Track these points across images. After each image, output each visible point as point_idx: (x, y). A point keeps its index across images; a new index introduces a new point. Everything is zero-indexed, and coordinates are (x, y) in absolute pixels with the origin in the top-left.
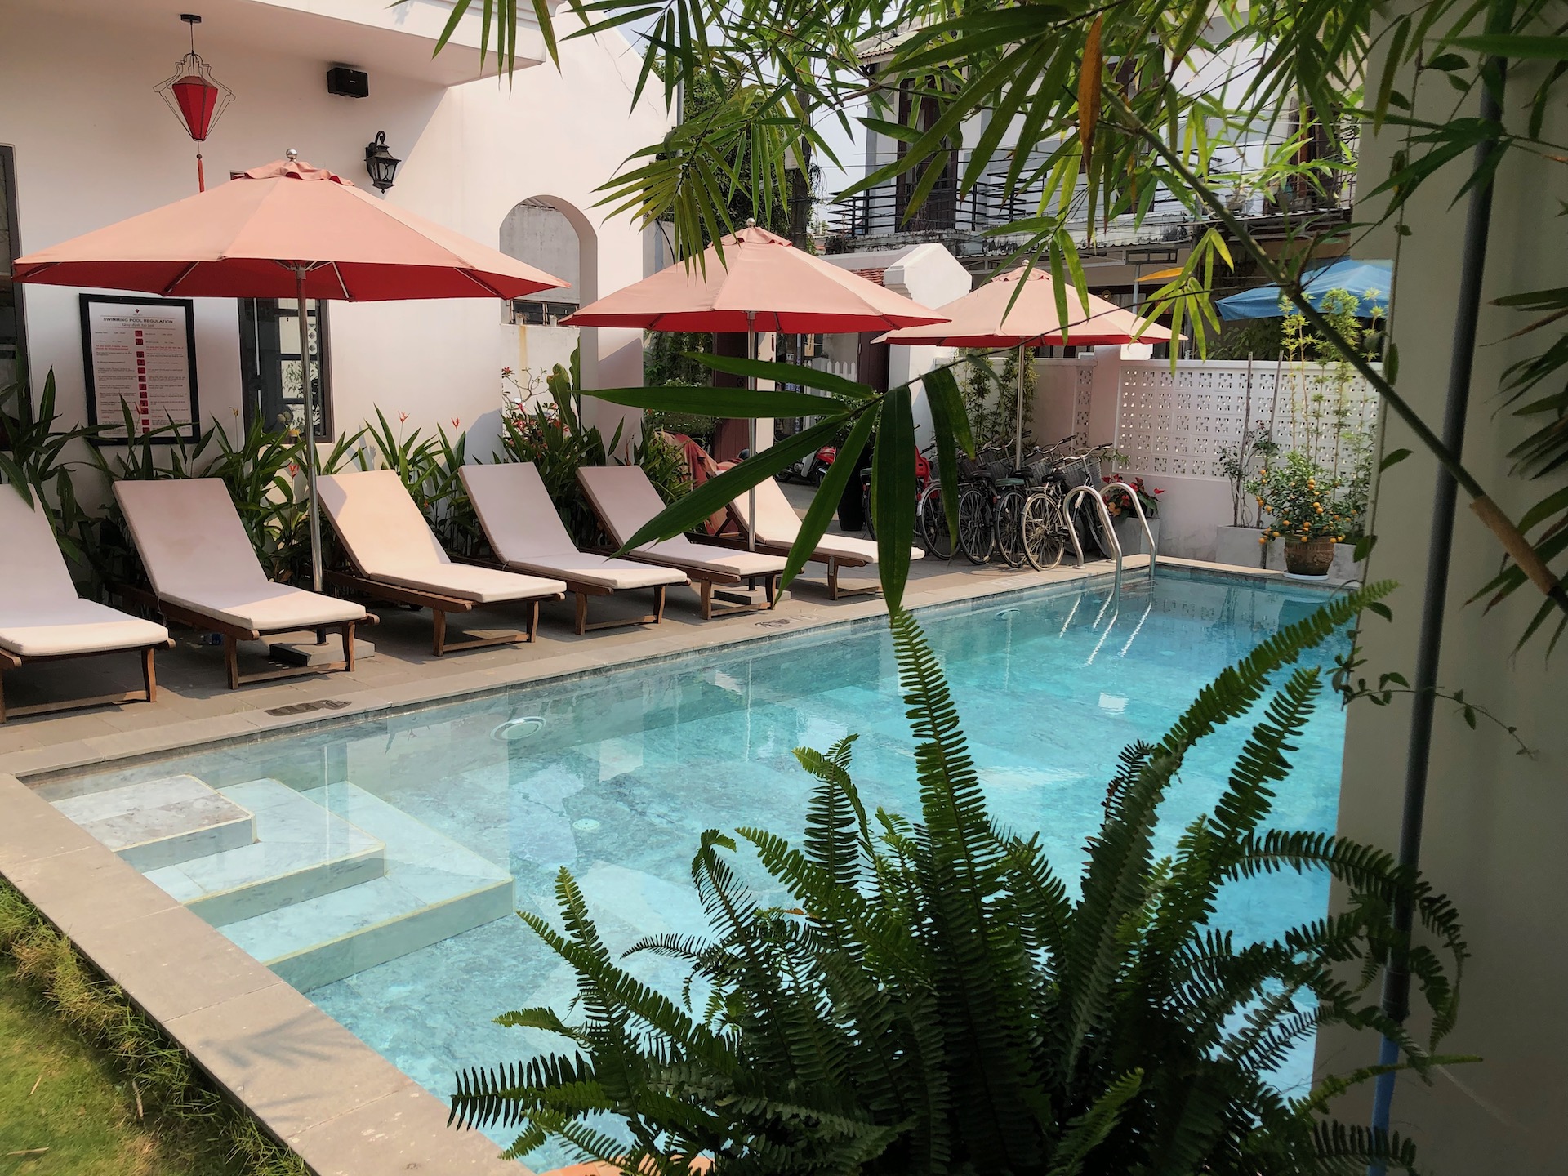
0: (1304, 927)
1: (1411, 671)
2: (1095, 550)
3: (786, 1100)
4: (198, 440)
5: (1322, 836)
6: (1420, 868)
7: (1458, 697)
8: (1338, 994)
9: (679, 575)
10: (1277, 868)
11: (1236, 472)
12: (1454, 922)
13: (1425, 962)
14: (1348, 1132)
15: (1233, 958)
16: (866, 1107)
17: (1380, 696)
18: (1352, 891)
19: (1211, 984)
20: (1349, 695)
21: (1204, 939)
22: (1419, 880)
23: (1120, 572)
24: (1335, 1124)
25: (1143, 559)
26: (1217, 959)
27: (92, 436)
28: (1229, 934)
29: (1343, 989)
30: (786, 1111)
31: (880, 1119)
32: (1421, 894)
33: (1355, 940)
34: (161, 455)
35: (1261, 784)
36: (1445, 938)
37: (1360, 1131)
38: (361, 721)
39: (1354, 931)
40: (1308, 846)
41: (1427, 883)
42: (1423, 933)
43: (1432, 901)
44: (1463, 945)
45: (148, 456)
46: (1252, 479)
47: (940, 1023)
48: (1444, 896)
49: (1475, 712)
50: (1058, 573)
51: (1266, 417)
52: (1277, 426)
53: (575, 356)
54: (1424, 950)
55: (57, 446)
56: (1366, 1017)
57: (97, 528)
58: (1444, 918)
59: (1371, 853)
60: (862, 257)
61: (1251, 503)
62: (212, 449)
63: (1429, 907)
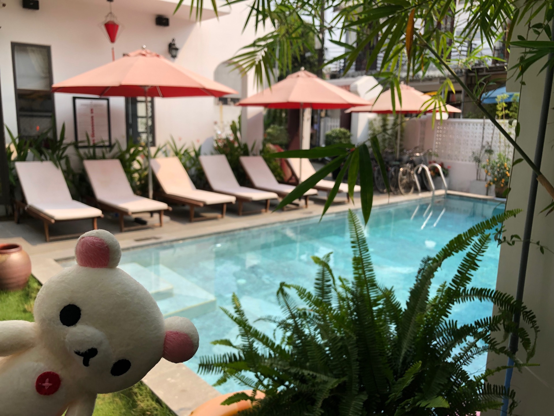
0: (481, 320)
1: (522, 235)
2: (425, 188)
3: (306, 369)
4: (111, 146)
5: (490, 290)
6: (523, 301)
7: (538, 243)
8: (492, 342)
9: (275, 196)
10: (474, 300)
11: (478, 160)
12: (535, 319)
13: (523, 333)
14: (492, 387)
15: (457, 330)
16: (332, 372)
17: (511, 243)
18: (499, 309)
19: (450, 338)
20: (500, 242)
21: (448, 322)
22: (523, 305)
23: (434, 197)
24: (488, 384)
25: (441, 192)
26: (452, 329)
27: (76, 145)
28: (456, 321)
29: (494, 341)
30: (306, 372)
31: (336, 376)
32: (523, 310)
33: (499, 325)
34: (98, 151)
35: (468, 272)
36: (531, 325)
37: (497, 387)
38: (165, 244)
39: (499, 322)
40: (485, 293)
41: (525, 306)
42: (523, 323)
43: (527, 312)
44: (538, 327)
45: (94, 152)
46: (484, 163)
47: (357, 347)
48: (531, 311)
49: (544, 248)
50: (411, 197)
51: (490, 140)
52: (494, 143)
53: (240, 118)
54: (522, 329)
55: (65, 149)
56: (502, 350)
57: (78, 177)
58: (531, 318)
59: (506, 296)
60: (343, 81)
61: (483, 172)
62: (115, 150)
63: (526, 314)
